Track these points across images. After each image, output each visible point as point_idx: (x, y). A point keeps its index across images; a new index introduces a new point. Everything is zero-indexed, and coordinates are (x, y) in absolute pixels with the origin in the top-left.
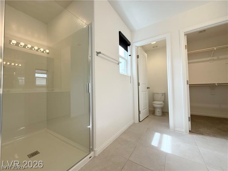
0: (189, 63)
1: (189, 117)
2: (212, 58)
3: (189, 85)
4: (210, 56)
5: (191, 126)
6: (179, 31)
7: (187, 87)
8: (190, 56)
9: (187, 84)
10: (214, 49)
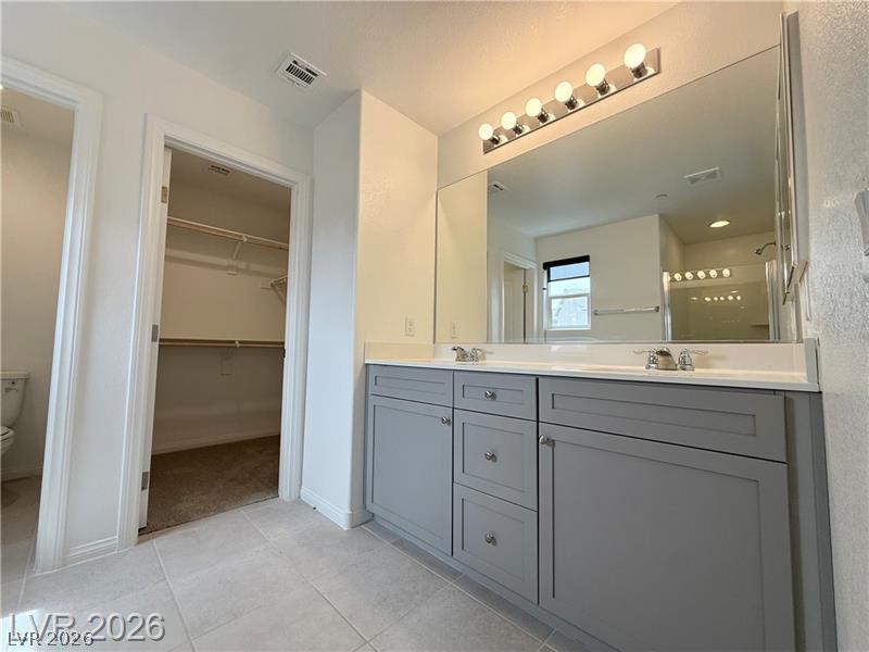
0: (167, 258)
1: (144, 475)
2: (235, 263)
3: (161, 340)
4: (231, 256)
5: (149, 507)
6: (146, 115)
7: (151, 350)
8: (176, 234)
9: (154, 339)
10: (241, 236)
